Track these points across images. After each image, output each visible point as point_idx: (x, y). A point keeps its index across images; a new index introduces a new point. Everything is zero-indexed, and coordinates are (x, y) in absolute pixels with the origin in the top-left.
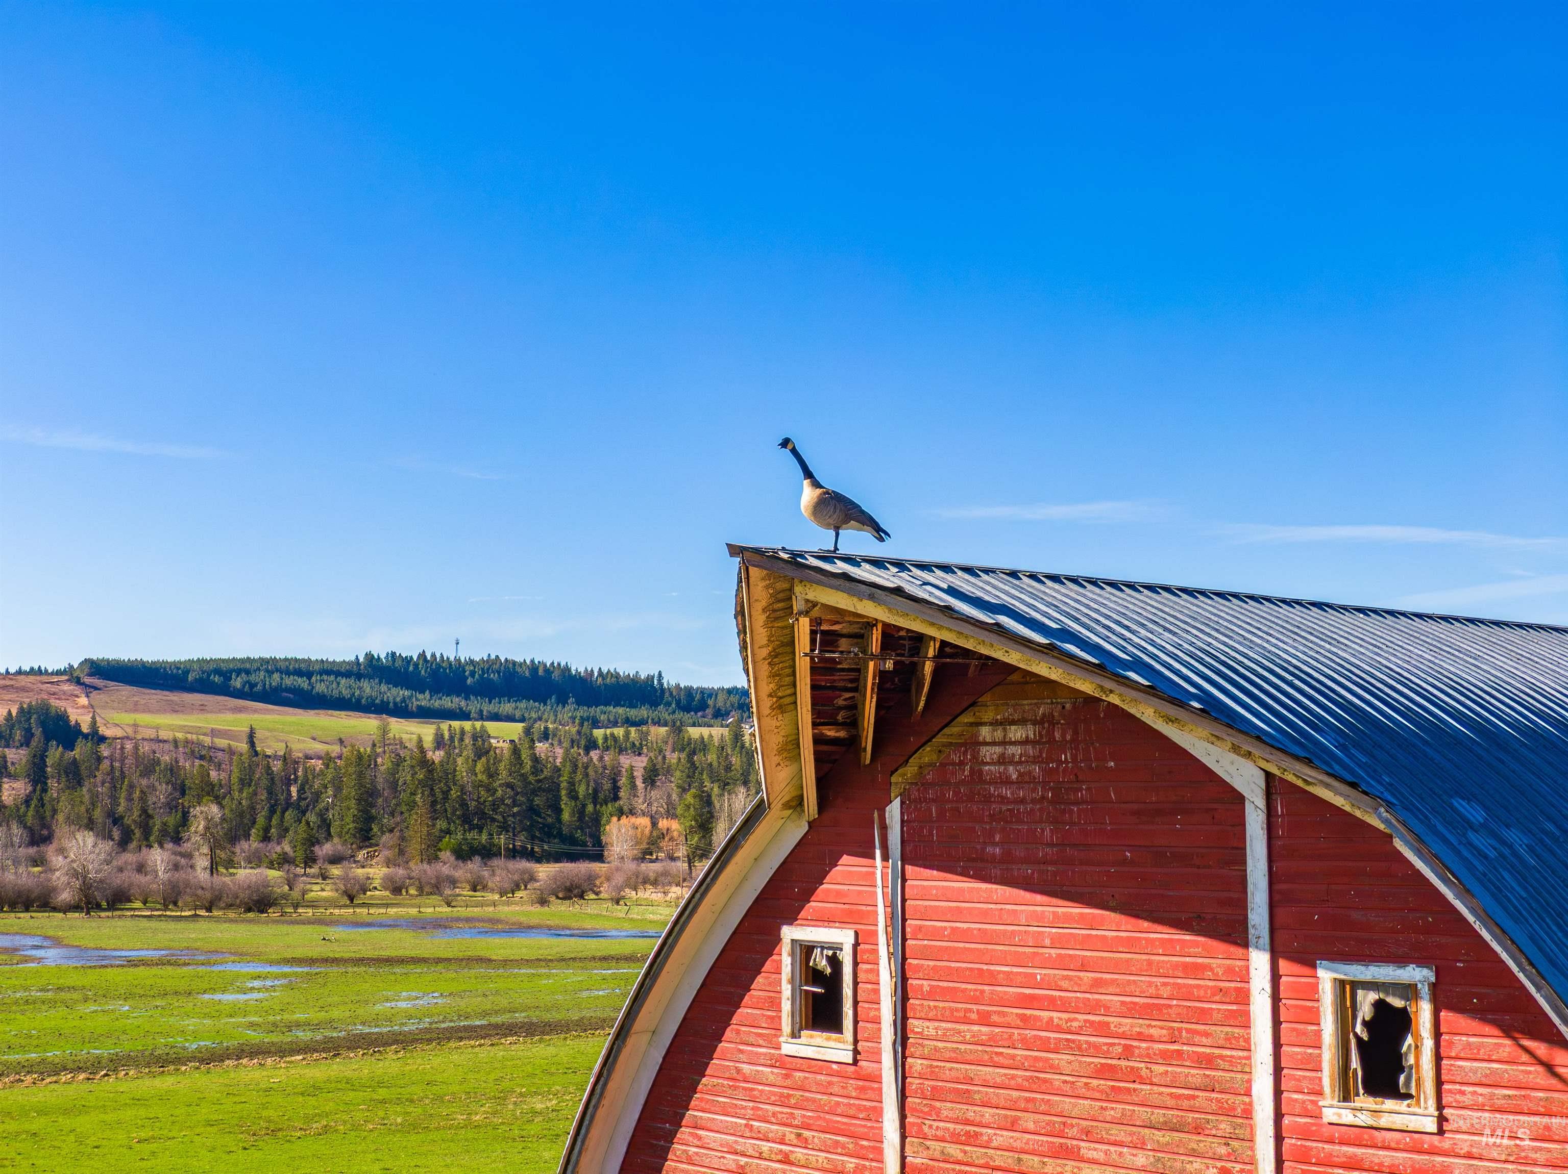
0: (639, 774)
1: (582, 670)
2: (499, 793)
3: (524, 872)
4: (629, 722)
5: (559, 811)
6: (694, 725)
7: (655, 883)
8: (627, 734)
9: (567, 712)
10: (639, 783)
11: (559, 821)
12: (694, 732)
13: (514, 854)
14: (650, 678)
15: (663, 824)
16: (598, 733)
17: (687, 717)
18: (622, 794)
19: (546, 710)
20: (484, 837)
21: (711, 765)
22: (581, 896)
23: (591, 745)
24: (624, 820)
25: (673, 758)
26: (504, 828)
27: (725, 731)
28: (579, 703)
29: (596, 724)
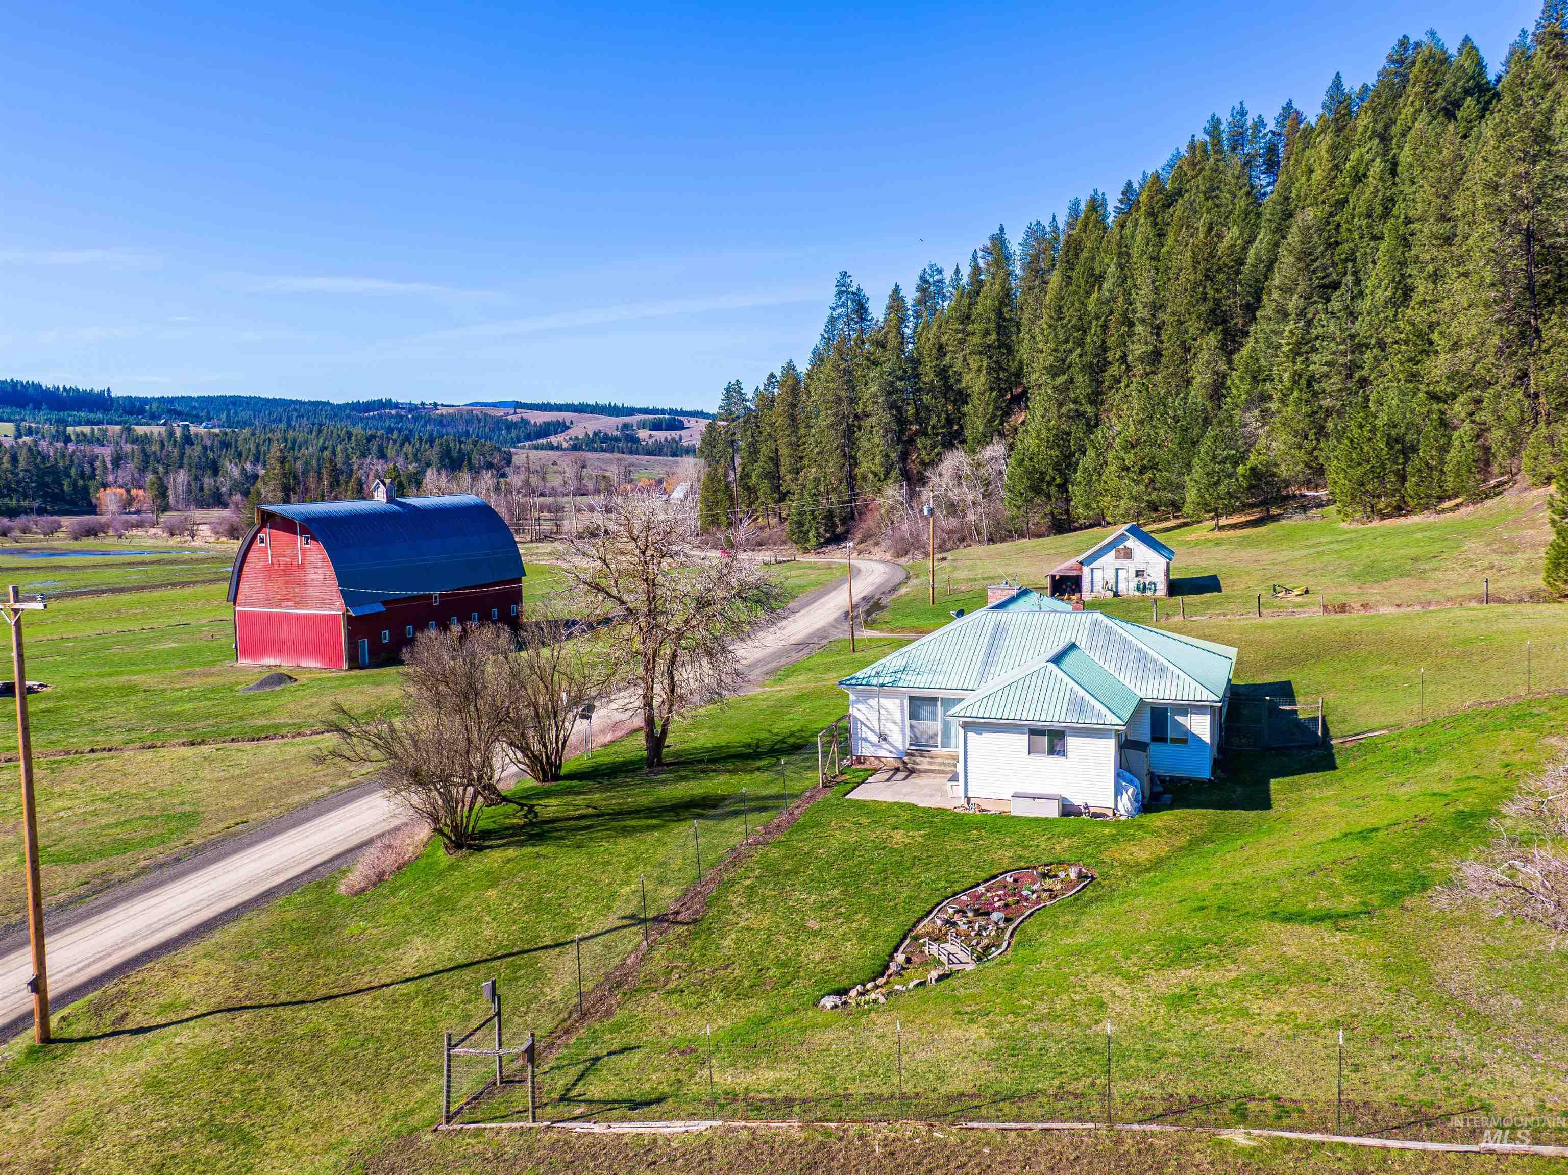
0: (108, 460)
1: (50, 386)
2: (21, 475)
3: (55, 521)
4: (89, 422)
5: (61, 485)
6: (137, 424)
7: (137, 526)
8: (93, 431)
9: (42, 415)
10: (109, 466)
11: (62, 490)
12: (140, 430)
13: (41, 511)
14: (102, 392)
15: (134, 492)
16: (70, 429)
17: (132, 419)
18: (97, 472)
19: (26, 413)
20: (14, 502)
21: (155, 453)
22: (96, 535)
23: (67, 440)
24: (108, 491)
25: (128, 448)
26: (26, 496)
27: (163, 429)
28: (51, 408)
29: (67, 424)
